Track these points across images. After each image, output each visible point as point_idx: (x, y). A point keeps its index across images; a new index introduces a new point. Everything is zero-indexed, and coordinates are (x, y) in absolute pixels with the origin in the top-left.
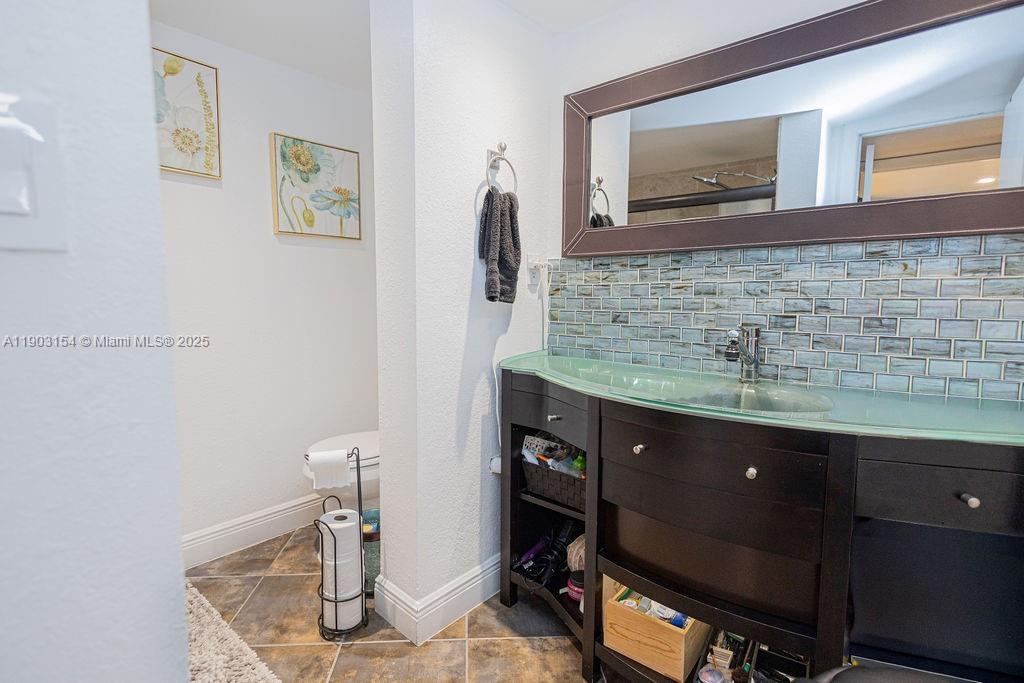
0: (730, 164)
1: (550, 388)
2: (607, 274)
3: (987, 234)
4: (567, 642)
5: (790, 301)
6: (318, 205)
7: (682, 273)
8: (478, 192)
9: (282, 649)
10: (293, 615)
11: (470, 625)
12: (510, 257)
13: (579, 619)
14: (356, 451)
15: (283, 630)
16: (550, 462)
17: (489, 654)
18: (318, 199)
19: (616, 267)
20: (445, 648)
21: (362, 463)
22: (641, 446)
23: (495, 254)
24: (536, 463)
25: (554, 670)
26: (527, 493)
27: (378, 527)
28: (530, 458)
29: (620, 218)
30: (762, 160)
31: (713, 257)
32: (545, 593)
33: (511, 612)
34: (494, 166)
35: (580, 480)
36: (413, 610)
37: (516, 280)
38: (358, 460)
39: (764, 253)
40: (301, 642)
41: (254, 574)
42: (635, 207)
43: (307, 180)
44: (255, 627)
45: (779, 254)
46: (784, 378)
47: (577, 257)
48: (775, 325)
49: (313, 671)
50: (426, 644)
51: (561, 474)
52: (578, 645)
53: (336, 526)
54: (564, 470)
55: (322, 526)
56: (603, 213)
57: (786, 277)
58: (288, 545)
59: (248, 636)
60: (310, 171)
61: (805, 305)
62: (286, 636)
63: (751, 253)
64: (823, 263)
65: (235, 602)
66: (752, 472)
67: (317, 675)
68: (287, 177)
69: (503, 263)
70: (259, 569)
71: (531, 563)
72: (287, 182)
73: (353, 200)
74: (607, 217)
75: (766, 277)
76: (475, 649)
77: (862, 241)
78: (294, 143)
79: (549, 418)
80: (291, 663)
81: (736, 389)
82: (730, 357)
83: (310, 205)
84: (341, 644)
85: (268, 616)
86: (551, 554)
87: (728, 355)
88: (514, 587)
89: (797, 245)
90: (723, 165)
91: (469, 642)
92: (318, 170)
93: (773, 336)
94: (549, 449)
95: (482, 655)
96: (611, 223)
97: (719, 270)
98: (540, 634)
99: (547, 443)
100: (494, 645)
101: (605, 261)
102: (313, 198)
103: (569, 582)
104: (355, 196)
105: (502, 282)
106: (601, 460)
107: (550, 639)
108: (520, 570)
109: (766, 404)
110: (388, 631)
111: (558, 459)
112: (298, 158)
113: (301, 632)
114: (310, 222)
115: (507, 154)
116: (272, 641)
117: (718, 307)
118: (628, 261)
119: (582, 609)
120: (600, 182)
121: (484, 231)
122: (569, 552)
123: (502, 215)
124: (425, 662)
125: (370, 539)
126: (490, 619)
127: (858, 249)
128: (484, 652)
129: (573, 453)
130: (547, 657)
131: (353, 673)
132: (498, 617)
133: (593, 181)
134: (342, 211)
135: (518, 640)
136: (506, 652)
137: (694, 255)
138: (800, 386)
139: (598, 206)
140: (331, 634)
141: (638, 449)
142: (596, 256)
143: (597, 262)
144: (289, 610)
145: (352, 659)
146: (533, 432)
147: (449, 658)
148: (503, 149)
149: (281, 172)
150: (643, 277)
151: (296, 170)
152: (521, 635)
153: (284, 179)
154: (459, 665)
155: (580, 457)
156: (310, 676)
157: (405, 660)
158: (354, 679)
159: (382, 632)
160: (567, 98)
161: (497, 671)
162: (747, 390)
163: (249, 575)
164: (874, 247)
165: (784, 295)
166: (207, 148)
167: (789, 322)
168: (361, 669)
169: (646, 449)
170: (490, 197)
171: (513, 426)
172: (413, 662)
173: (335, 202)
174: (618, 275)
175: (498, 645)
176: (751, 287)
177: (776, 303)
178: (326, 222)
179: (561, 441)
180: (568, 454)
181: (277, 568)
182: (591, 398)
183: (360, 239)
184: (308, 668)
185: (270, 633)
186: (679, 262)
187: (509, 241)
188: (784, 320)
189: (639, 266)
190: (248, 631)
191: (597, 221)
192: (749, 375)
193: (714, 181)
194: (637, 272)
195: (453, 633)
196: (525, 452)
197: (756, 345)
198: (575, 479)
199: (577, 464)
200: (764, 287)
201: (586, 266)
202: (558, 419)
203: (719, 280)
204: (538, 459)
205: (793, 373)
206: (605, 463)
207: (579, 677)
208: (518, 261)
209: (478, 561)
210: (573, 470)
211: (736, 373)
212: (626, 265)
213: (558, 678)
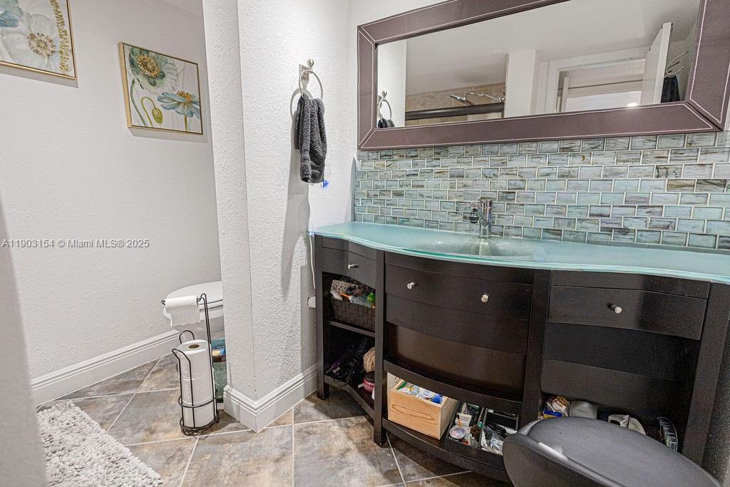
0: (476, 88)
1: (350, 245)
2: (390, 162)
4: (364, 419)
5: (512, 182)
6: (165, 105)
7: (442, 161)
8: (293, 98)
9: (151, 445)
10: (160, 420)
11: (296, 414)
12: (319, 149)
13: (371, 404)
14: (204, 296)
15: (152, 431)
16: (350, 298)
17: (309, 433)
18: (165, 100)
19: (395, 157)
20: (278, 432)
21: (209, 306)
22: (413, 284)
23: (307, 145)
24: (340, 298)
25: (354, 438)
26: (335, 320)
27: (225, 352)
28: (336, 296)
29: (399, 122)
30: (496, 85)
31: (461, 150)
32: (348, 388)
33: (324, 403)
34: (305, 78)
35: (371, 309)
36: (252, 408)
37: (323, 166)
38: (206, 303)
39: (495, 148)
40: (166, 438)
41: (128, 392)
42: (410, 116)
43: (154, 84)
44: (128, 431)
45: (506, 149)
46: (507, 235)
47: (369, 150)
48: (501, 198)
49: (177, 458)
50: (264, 431)
51: (358, 306)
52: (371, 421)
53: (189, 352)
54: (361, 303)
55: (179, 354)
56: (387, 118)
57: (510, 165)
58: (155, 369)
59: (123, 438)
60: (156, 76)
61: (521, 184)
62: (154, 436)
63: (487, 148)
64: (534, 156)
65: (111, 415)
66: (485, 298)
67: (179, 461)
68: (136, 81)
69: (313, 153)
70: (132, 388)
71: (338, 369)
72: (137, 85)
73: (195, 103)
74: (390, 121)
75: (497, 165)
76: (300, 431)
77: (558, 140)
78: (141, 52)
79: (349, 266)
80: (158, 455)
81: (477, 242)
82: (473, 220)
83: (158, 105)
84: (198, 437)
85: (140, 422)
86: (353, 362)
87: (471, 219)
88: (326, 386)
89: (517, 142)
90: (471, 88)
91: (295, 426)
92: (163, 76)
93: (501, 206)
94: (350, 289)
95: (304, 435)
96: (392, 125)
97: (465, 160)
98: (345, 416)
99: (348, 285)
100: (312, 426)
101: (389, 153)
102: (160, 99)
103: (365, 380)
104: (196, 99)
105: (313, 167)
106: (385, 295)
107: (352, 419)
108: (331, 374)
109: (495, 252)
110: (234, 425)
111: (356, 296)
112: (145, 65)
113: (166, 431)
114: (159, 119)
115: (314, 69)
116: (143, 440)
117: (465, 186)
118: (404, 153)
119: (373, 397)
120: (385, 95)
121: (298, 128)
122: (364, 358)
123: (312, 116)
124: (262, 444)
125: (218, 360)
126: (310, 408)
127: (555, 146)
128: (306, 432)
129: (367, 291)
130: (350, 431)
131: (208, 457)
132: (315, 407)
133: (380, 94)
134: (186, 111)
135: (330, 422)
136: (322, 430)
137: (450, 149)
138: (516, 239)
139: (384, 112)
140: (190, 431)
141: (410, 286)
142: (381, 150)
143: (383, 153)
144: (156, 416)
145: (207, 447)
146: (339, 277)
147: (281, 438)
148: (311, 64)
149: (131, 77)
150: (415, 164)
151: (145, 76)
152: (333, 418)
153: (133, 82)
154: (287, 443)
155: (371, 294)
156: (174, 462)
157: (248, 443)
158: (209, 461)
159: (230, 425)
160: (359, 28)
161: (315, 444)
162: (483, 243)
163: (123, 393)
164: (566, 144)
165: (508, 177)
166: (61, 52)
167: (511, 196)
168: (214, 453)
169: (416, 285)
170: (302, 102)
171: (324, 273)
172: (253, 444)
173: (179, 103)
174: (398, 163)
175: (316, 426)
176: (487, 172)
177: (503, 183)
178: (172, 119)
179: (358, 283)
180: (363, 292)
181: (146, 387)
182: (378, 251)
183: (202, 134)
184: (172, 457)
185: (141, 435)
186: (439, 154)
187: (317, 136)
188: (508, 195)
189: (412, 157)
190: (124, 435)
191: (383, 124)
192: (485, 233)
193: (464, 99)
194: (411, 162)
195: (283, 422)
196: (332, 292)
197: (490, 212)
198: (368, 309)
199: (369, 298)
200: (495, 172)
201: (375, 157)
202: (355, 267)
203: (466, 167)
204: (342, 296)
205: (513, 231)
206: (388, 297)
207: (372, 442)
208: (325, 152)
209: (300, 370)
210: (367, 303)
211: (476, 232)
212: (403, 156)
213: (357, 444)
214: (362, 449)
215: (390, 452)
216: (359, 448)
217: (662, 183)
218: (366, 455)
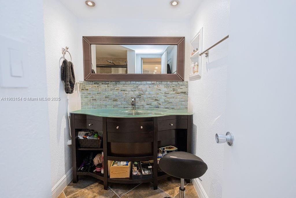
2: (98, 86)
3: (168, 81)
4: (97, 184)
5: (140, 93)
7: (117, 86)
11: (65, 193)
12: (72, 80)
16: (88, 137)
19: (100, 84)
23: (68, 79)
24: (83, 139)
26: (80, 148)
28: (81, 137)
31: (124, 82)
32: (90, 174)
33: (78, 184)
37: (74, 87)
39: (134, 82)
45: (137, 82)
46: (140, 108)
47: (89, 81)
48: (137, 97)
51: (92, 140)
54: (92, 138)
57: (139, 87)
61: (142, 93)
63: (132, 82)
69: (70, 82)
71: (83, 168)
74: (93, 70)
79: (89, 125)
88: (78, 176)
89: (141, 81)
93: (137, 100)
97: (126, 86)
98: (89, 185)
99: (85, 133)
100: (76, 194)
101: (98, 82)
103: (96, 168)
105: (71, 88)
107: (92, 185)
108: (80, 170)
109: (138, 114)
111: (90, 136)
115: (68, 50)
117: (126, 94)
118: (104, 82)
119: (102, 172)
121: (63, 72)
122: (94, 160)
123: (69, 68)
126: (72, 189)
127: (150, 82)
129: (93, 132)
132: (74, 187)
135: (83, 190)
136: (81, 194)
137: (120, 82)
138: (143, 109)
142: (94, 81)
143: (95, 82)
146: (81, 130)
148: (67, 49)
150: (108, 87)
152: (84, 188)
155: (96, 134)
160: (83, 37)
162: (134, 112)
164: (153, 82)
165: (139, 91)
167: (140, 97)
169: (119, 127)
170: (65, 62)
171: (75, 129)
174: (101, 86)
175: (77, 194)
176: (132, 89)
177: (137, 93)
180: (92, 135)
182: (103, 117)
186: (117, 83)
187: (71, 76)
188: (139, 96)
189: (107, 84)
192: (134, 108)
193: (111, 62)
194: (106, 85)
196: (79, 136)
198: (96, 140)
199: (95, 136)
200: (135, 89)
201: (91, 83)
202: (92, 125)
203: (126, 88)
204: (83, 137)
205: (142, 107)
206: (108, 133)
207: (103, 190)
208: (74, 82)
209: (64, 174)
210: (95, 138)
211: (131, 108)
212: (103, 84)
213: (98, 193)
214: (100, 193)
215: (111, 190)
216: (99, 194)
217: (174, 92)
218: (103, 195)
